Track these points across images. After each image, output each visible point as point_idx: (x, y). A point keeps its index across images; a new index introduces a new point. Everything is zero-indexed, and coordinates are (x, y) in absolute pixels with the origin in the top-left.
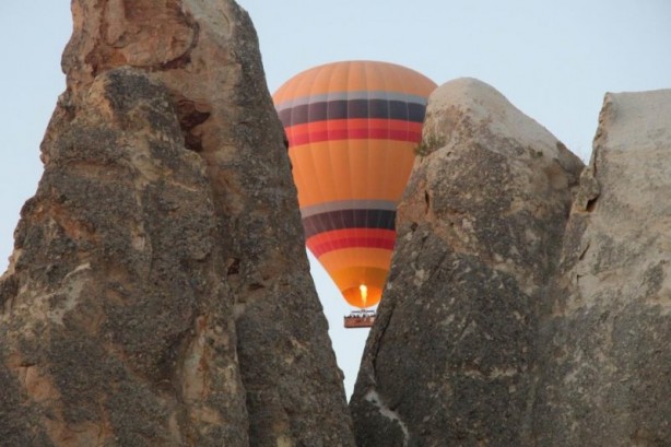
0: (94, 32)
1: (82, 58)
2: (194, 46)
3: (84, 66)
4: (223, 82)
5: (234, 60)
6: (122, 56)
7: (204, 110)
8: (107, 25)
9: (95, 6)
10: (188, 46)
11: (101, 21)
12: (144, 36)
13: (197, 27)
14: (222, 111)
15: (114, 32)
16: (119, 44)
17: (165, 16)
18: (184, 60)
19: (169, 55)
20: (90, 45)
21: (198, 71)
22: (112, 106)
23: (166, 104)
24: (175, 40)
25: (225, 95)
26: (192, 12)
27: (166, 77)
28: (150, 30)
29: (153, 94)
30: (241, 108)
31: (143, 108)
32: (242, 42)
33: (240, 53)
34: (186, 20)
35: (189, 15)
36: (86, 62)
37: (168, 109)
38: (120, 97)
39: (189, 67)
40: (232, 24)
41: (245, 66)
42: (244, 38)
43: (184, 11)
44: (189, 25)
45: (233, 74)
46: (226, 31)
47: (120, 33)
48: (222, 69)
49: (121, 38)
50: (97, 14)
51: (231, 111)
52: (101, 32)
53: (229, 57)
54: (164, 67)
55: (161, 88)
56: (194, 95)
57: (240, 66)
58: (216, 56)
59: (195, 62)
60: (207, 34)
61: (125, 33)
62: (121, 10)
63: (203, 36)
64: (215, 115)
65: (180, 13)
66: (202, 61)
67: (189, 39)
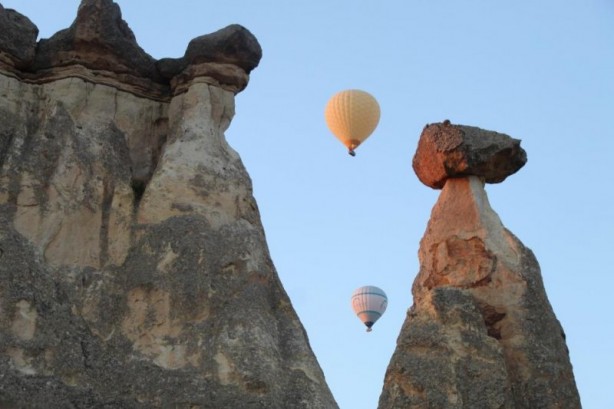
0: (429, 267)
1: (422, 283)
2: (493, 270)
3: (423, 289)
4: (514, 293)
5: (521, 278)
6: (447, 280)
7: (502, 312)
8: (437, 261)
9: (430, 251)
10: (489, 271)
11: (434, 259)
12: (460, 266)
13: (495, 259)
14: (514, 312)
15: (440, 266)
16: (444, 273)
17: (474, 253)
18: (488, 280)
19: (477, 277)
20: (427, 275)
21: (497, 287)
22: (436, 309)
23: (474, 307)
24: (480, 268)
25: (516, 302)
26: (492, 249)
27: (476, 292)
28: (465, 262)
29: (465, 301)
30: (527, 310)
31: (457, 310)
32: (526, 267)
33: (525, 274)
34: (488, 255)
35: (490, 251)
36: (425, 286)
37: (475, 310)
38: (442, 303)
39: (491, 285)
40: (519, 256)
41: (529, 282)
42: (528, 264)
43: (486, 249)
44: (489, 257)
45: (521, 288)
46: (515, 261)
47: (445, 265)
48: (514, 285)
49: (446, 269)
50: (431, 255)
51: (520, 312)
52: (433, 266)
53: (517, 277)
54: (474, 285)
55: (471, 297)
56: (494, 302)
57: (525, 283)
58: (509, 277)
59: (494, 281)
60: (502, 262)
61: (448, 265)
62: (446, 252)
63: (499, 264)
64: (509, 315)
65: (484, 251)
66: (499, 281)
67: (490, 267)
